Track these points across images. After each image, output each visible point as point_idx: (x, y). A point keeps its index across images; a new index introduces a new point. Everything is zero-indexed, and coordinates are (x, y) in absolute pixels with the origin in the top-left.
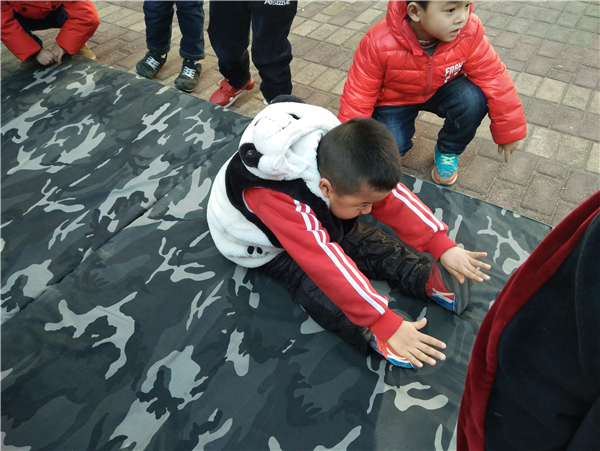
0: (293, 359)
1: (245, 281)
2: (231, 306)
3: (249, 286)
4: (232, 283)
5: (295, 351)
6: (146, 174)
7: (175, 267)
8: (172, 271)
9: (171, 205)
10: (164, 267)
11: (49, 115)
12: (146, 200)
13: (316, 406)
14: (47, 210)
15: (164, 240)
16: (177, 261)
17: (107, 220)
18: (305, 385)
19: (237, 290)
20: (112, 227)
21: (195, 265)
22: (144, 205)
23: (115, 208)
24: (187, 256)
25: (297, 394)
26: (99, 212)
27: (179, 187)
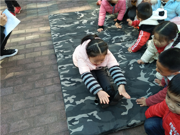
0: (132, 81)
1: (132, 64)
2: (126, 66)
3: (132, 65)
4: (129, 63)
5: (133, 80)
6: (126, 35)
7: (120, 55)
8: (119, 55)
9: (127, 44)
10: (118, 53)
11: (114, 17)
12: (122, 40)
13: (130, 90)
14: (104, 34)
15: (121, 49)
16: (121, 54)
17: (113, 40)
18: (131, 86)
19: (129, 64)
20: (113, 42)
21: (124, 56)
22: (121, 41)
23: (116, 39)
24: (124, 54)
25: (128, 86)
26: (112, 38)
27: (131, 41)
